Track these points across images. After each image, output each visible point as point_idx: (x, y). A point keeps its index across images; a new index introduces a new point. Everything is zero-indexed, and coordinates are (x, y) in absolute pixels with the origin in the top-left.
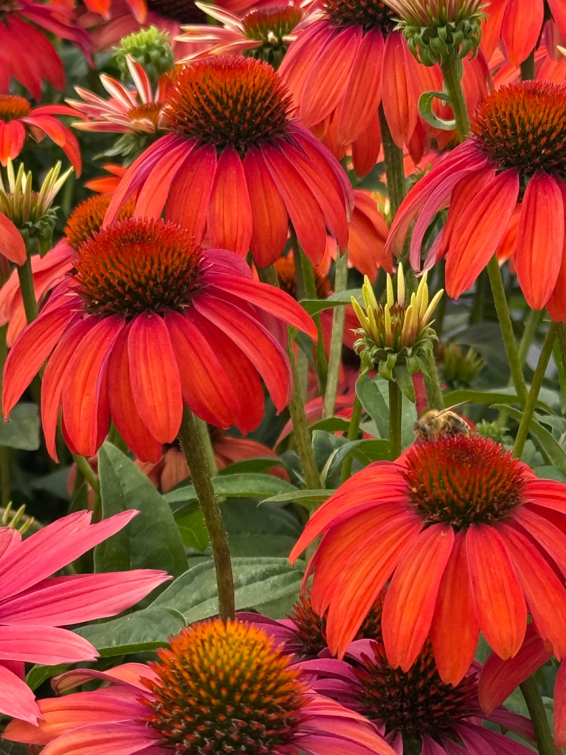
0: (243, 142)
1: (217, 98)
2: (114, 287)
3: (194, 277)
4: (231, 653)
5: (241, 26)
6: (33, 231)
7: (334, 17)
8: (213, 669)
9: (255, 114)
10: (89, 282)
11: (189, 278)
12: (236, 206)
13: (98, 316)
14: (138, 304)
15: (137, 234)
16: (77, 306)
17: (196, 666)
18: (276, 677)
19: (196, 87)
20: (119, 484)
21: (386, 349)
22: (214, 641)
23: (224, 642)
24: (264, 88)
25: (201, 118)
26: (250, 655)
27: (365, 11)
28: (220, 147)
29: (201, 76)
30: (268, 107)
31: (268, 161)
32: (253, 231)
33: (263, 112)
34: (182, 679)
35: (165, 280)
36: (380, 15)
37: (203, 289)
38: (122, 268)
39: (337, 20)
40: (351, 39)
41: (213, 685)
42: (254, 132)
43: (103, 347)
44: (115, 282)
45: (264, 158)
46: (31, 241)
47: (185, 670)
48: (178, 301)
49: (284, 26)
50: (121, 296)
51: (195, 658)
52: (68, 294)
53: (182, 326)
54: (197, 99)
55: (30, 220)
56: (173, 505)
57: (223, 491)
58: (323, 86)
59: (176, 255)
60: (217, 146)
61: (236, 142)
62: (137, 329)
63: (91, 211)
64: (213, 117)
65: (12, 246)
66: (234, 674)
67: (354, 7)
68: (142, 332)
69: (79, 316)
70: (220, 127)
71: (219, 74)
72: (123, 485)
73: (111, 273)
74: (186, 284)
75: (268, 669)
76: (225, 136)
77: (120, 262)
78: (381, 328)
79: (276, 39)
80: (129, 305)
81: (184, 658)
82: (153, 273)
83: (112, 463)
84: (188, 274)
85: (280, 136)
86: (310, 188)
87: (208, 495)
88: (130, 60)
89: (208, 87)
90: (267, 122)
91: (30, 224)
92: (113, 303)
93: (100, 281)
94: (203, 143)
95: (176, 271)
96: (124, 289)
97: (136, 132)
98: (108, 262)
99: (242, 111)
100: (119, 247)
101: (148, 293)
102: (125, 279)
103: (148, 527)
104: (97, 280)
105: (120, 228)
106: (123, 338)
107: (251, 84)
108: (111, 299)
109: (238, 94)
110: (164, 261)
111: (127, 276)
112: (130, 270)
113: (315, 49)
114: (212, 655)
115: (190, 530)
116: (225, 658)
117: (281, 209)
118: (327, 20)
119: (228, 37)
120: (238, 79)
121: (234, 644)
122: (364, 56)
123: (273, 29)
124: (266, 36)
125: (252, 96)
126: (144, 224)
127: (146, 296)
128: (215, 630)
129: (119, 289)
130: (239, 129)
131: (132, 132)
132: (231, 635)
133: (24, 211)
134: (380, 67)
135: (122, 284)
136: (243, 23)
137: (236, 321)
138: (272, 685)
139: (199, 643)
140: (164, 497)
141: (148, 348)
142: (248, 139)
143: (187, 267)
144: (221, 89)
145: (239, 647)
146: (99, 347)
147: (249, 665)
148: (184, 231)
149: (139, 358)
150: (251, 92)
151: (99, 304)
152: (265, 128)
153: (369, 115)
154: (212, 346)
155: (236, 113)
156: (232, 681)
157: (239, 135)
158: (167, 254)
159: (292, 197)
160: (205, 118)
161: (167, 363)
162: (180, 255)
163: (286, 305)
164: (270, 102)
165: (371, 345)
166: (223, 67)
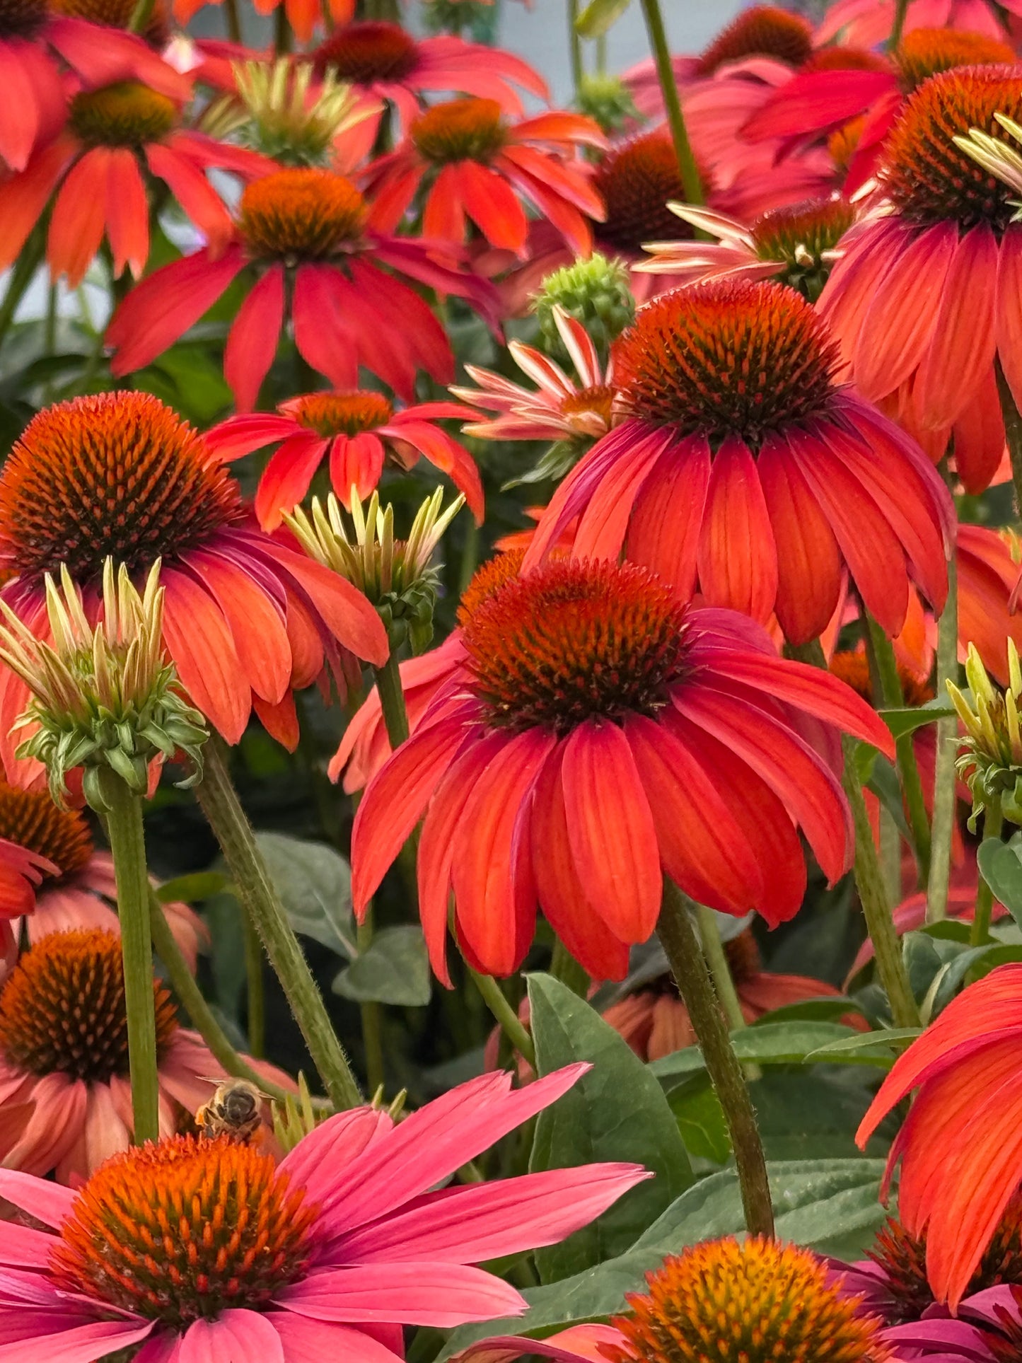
0: (755, 426)
1: (707, 353)
2: (535, 679)
3: (672, 654)
4: (753, 1293)
5: (748, 240)
6: (399, 609)
7: (907, 210)
8: (722, 1321)
9: (774, 377)
10: (491, 671)
11: (663, 657)
12: (748, 538)
13: (510, 731)
14: (578, 706)
15: (571, 585)
16: (473, 716)
17: (693, 1316)
18: (833, 1332)
19: (669, 338)
20: (568, 1046)
21: (1012, 768)
22: (722, 1273)
23: (740, 1274)
24: (787, 331)
25: (682, 390)
26: (785, 1293)
27: (962, 195)
28: (716, 438)
29: (679, 317)
30: (797, 365)
31: (802, 458)
32: (780, 582)
33: (789, 373)
34: (670, 1342)
35: (622, 662)
36: (989, 202)
37: (690, 677)
38: (547, 645)
39: (914, 215)
40: (939, 248)
41: (723, 1347)
42: (773, 409)
43: (519, 784)
44: (535, 669)
45: (794, 453)
46: (396, 626)
47: (675, 1325)
48: (647, 697)
49: (823, 235)
50: (547, 693)
51: (691, 1303)
52: (457, 697)
53: (654, 739)
54: (673, 357)
55: (393, 590)
56: (666, 1081)
57: (753, 1053)
58: (893, 330)
59: (639, 619)
60: (711, 437)
61: (744, 428)
62: (577, 749)
63: (502, 576)
64: (701, 386)
65: (363, 635)
66: (759, 1328)
67: (942, 191)
68: (585, 755)
69: (477, 732)
70: (713, 402)
71: (710, 311)
72: (577, 1047)
73: (528, 655)
74: (659, 668)
75: (818, 1317)
76: (723, 419)
77: (542, 635)
78: (1003, 732)
79: (811, 258)
80: (563, 709)
81: (671, 1304)
82: (600, 649)
83: (555, 1009)
84: (661, 651)
85: (820, 414)
86: (877, 501)
87: (717, 1043)
88: (559, 313)
89: (691, 335)
90: (796, 390)
91: (394, 595)
92: (534, 706)
93: (510, 669)
94: (685, 433)
95: (640, 645)
96: (551, 681)
97: (573, 436)
98: (521, 635)
99: (751, 373)
100: (540, 607)
101: (594, 686)
102: (552, 662)
103: (622, 1120)
104: (504, 669)
105: (541, 576)
106: (552, 766)
107: (765, 326)
108: (530, 700)
109: (744, 345)
110: (620, 628)
111: (555, 657)
112: (561, 646)
113: (876, 268)
114: (719, 1297)
115: (698, 1124)
116: (742, 1301)
117: (827, 538)
118: (896, 216)
119: (726, 259)
120: (742, 317)
121: (757, 1276)
122: (964, 275)
123: (803, 241)
124: (792, 253)
125: (768, 347)
126: (582, 567)
127: (590, 691)
128: (724, 1253)
129: (543, 681)
130: (747, 404)
131: (568, 437)
132: (753, 1263)
133: (382, 577)
134: (992, 292)
135: (548, 672)
136: (752, 233)
137: (750, 729)
138: (826, 1346)
139: (697, 1277)
140: (648, 1067)
141: (597, 780)
142: (764, 422)
143: (661, 636)
144: (713, 337)
145: (767, 1281)
146: (513, 785)
147: (784, 1313)
148: (653, 577)
149: (582, 800)
150: (766, 341)
151: (509, 710)
152: (792, 402)
153: (977, 377)
154: (709, 773)
155: (741, 378)
156: (757, 1339)
157: (748, 416)
158: (623, 618)
159: (845, 518)
160: (688, 388)
161: (630, 805)
162: (646, 617)
163: (836, 697)
164: (800, 356)
165: (986, 764)
166: (716, 300)
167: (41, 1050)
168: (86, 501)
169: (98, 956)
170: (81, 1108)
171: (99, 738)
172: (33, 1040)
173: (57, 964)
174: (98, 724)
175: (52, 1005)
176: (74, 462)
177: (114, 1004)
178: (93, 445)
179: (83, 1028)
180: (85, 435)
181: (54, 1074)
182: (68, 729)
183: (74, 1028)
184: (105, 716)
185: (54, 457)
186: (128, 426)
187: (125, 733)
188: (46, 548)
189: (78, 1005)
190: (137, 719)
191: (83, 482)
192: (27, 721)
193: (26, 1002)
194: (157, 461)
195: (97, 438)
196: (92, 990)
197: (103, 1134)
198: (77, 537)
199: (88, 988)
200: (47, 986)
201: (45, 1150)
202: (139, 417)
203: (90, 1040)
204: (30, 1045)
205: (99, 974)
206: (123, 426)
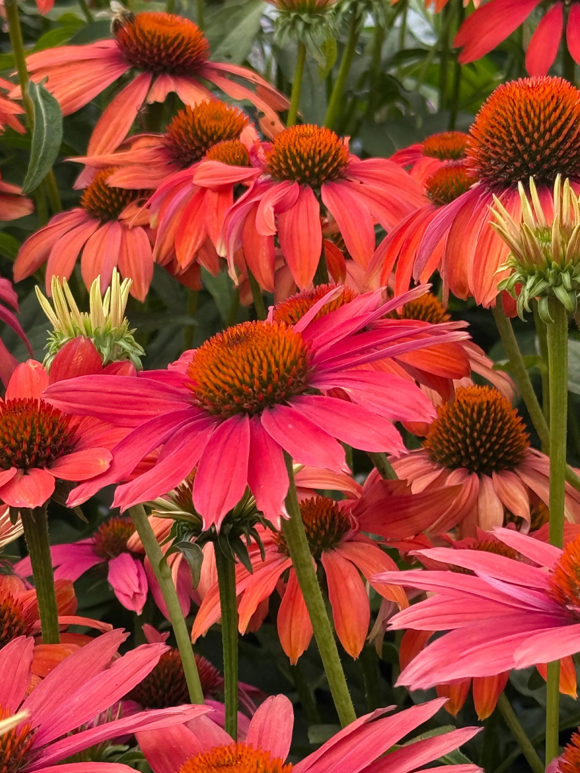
167: (453, 455)
168: (527, 140)
169: (488, 402)
170: (476, 489)
171: (551, 280)
172: (448, 448)
173: (464, 406)
174: (551, 272)
175: (460, 429)
176: (521, 117)
177: (497, 431)
178: (532, 107)
179: (478, 443)
180: (528, 102)
181: (461, 469)
182: (532, 274)
183: (473, 443)
184: (556, 268)
185: (508, 113)
186: (553, 97)
187: (566, 278)
188: (501, 166)
189: (476, 430)
190: (573, 270)
191: (526, 129)
192: (505, 268)
193: (445, 426)
194: (568, 119)
195: (535, 104)
196: (484, 422)
197: (488, 506)
198: (520, 160)
199: (482, 420)
200: (458, 418)
201: (456, 512)
202: (559, 92)
203: (482, 451)
204: (447, 451)
205: (488, 414)
206: (550, 97)
